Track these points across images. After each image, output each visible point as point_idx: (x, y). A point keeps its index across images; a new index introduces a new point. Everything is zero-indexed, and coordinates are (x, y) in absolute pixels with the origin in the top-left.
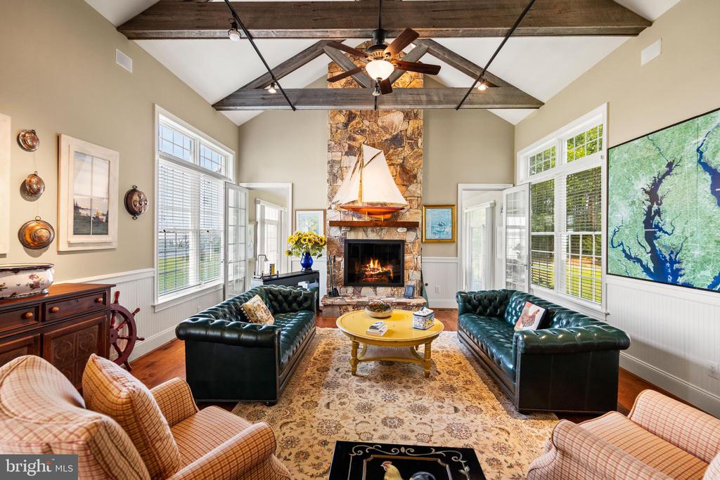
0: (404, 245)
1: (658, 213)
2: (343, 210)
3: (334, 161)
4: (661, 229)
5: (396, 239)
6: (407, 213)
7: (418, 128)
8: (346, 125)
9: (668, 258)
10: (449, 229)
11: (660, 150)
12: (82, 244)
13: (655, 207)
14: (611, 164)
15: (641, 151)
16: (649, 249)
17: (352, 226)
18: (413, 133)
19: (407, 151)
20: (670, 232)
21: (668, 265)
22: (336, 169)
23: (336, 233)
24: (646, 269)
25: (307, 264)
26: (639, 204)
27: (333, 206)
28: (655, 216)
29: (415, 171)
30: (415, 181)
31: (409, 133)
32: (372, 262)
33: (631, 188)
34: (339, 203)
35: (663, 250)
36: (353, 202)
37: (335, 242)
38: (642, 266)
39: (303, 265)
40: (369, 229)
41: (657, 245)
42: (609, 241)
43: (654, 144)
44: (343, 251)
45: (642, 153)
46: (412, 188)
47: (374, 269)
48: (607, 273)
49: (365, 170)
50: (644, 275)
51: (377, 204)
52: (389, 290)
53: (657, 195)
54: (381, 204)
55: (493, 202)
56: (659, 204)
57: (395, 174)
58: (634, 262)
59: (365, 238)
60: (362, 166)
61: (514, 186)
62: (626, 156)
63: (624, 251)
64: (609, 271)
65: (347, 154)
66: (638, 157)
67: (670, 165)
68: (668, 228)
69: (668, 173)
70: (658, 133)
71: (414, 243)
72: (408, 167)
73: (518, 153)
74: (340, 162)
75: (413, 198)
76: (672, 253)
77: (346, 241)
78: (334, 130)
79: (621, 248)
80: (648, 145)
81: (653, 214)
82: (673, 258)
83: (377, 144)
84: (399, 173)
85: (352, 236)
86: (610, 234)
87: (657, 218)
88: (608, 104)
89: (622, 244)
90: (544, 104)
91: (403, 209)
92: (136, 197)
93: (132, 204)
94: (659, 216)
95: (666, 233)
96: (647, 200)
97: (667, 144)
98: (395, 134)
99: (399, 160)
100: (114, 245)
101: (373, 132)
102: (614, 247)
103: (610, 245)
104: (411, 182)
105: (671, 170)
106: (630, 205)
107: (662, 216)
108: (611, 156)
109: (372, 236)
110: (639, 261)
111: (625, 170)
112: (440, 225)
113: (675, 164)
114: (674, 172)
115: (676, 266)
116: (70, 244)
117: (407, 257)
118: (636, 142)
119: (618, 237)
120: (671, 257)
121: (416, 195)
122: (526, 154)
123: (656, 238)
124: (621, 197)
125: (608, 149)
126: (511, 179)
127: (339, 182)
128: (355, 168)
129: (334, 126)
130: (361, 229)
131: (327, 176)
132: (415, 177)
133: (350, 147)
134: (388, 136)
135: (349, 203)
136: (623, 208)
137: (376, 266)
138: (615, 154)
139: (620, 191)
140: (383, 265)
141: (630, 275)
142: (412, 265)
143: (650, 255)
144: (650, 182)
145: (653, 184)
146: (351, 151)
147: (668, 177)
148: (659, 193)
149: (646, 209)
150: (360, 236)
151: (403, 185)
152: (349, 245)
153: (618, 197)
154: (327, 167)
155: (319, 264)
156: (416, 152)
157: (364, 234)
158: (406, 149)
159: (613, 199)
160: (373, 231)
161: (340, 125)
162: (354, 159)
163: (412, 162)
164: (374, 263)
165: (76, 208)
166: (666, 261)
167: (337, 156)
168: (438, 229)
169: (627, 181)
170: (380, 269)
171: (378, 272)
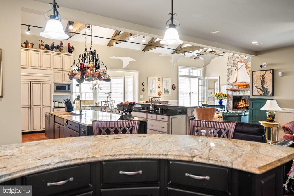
3: (229, 69)
8: (233, 56)
12: (165, 95)
17: (235, 91)
22: (230, 71)
23: (230, 92)
25: (221, 102)
27: (229, 84)
32: (241, 101)
36: (235, 82)
37: (230, 96)
39: (219, 103)
44: (232, 99)
59: (239, 94)
60: (238, 70)
65: (233, 66)
74: (231, 69)
78: (229, 58)
83: (242, 61)
85: (235, 93)
92: (174, 86)
93: (173, 87)
100: (170, 95)
101: (241, 57)
116: (164, 95)
127: (231, 75)
128: (235, 71)
129: (229, 57)
130: (238, 91)
131: (227, 74)
133: (234, 64)
152: (234, 96)
154: (227, 71)
155: (224, 103)
160: (241, 92)
161: (231, 57)
162: (235, 67)
164: (242, 102)
165: (164, 89)
167: (230, 67)
170: (245, 105)
171: (243, 106)
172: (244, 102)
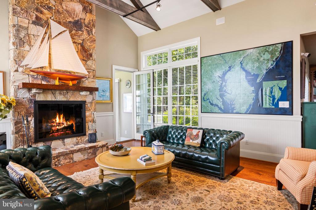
0: (85, 104)
1: (225, 86)
2: (32, 73)
3: (20, 26)
4: (226, 92)
5: (79, 100)
6: (87, 81)
7: (92, 20)
9: (229, 103)
10: (108, 94)
11: (225, 61)
13: (224, 84)
14: (202, 64)
15: (217, 60)
16: (221, 100)
17: (44, 89)
18: (89, 23)
19: (85, 36)
20: (230, 93)
21: (230, 106)
22: (22, 35)
23: (24, 95)
24: (220, 109)
26: (217, 82)
27: (20, 69)
28: (224, 87)
29: (91, 52)
30: (91, 58)
31: (87, 22)
32: (58, 116)
33: (212, 75)
34: (28, 67)
35: (228, 100)
36: (42, 68)
37: (24, 104)
38: (218, 107)
40: (58, 92)
41: (225, 98)
42: (202, 98)
43: (223, 58)
44: (33, 111)
45: (218, 61)
46: (89, 63)
47: (59, 123)
48: (201, 112)
49: (53, 42)
50: (219, 111)
51: (67, 72)
52: (74, 140)
53: (225, 79)
54: (70, 72)
55: (119, 79)
56: (226, 83)
57: (77, 50)
58: (215, 106)
59: (54, 99)
60: (50, 38)
61: (138, 71)
62: (210, 61)
63: (210, 102)
64: (203, 111)
65: (34, 23)
66: (216, 63)
67: (230, 67)
68: (229, 92)
69: (229, 70)
70: (225, 54)
71: (91, 103)
72: (86, 47)
73: (142, 53)
74: (27, 29)
75: (90, 71)
76: (231, 101)
77: (36, 102)
79: (208, 101)
80: (220, 58)
81: (223, 86)
82: (232, 103)
83: (62, 23)
84: (80, 50)
85: (41, 98)
86: (203, 95)
87: (225, 88)
88: (201, 37)
89: (209, 99)
90: (160, 29)
91: (83, 78)
94: (226, 87)
95: (229, 94)
96: (220, 81)
97: (228, 59)
98: (77, 19)
99: (79, 40)
101: (58, 11)
102: (204, 101)
103: (202, 100)
104: (89, 59)
105: (230, 69)
106: (213, 83)
107: (227, 87)
108: (203, 61)
109: (60, 97)
110: (217, 106)
111: (210, 68)
112: (103, 91)
113: (232, 67)
114: (231, 70)
115: (233, 106)
117: (87, 114)
118: (215, 56)
119: (207, 96)
120: (231, 103)
121: (92, 69)
122: (145, 54)
123: (224, 96)
124: (208, 79)
125: (201, 58)
126: (137, 67)
127: (27, 47)
128: (44, 38)
130: (50, 92)
131: (12, 39)
132: (91, 55)
133: (38, 18)
134: (70, 19)
135: (38, 68)
136: (209, 84)
137: (61, 121)
138: (204, 60)
139: (207, 76)
140: (67, 119)
141: (213, 112)
142: (90, 119)
143: (222, 103)
144: (221, 73)
145: (223, 74)
146: (38, 22)
147: (229, 72)
148: (226, 78)
149: (220, 84)
150: (49, 97)
151: (83, 60)
153: (206, 79)
154: (12, 30)
156: (91, 37)
157: (53, 96)
158: (84, 33)
159: (204, 80)
160: (60, 94)
162: (41, 30)
163: (89, 44)
164: (60, 118)
166: (229, 104)
167: (25, 22)
168: (102, 94)
169: (211, 72)
170: (65, 123)
171: (63, 126)
172: (63, 117)
